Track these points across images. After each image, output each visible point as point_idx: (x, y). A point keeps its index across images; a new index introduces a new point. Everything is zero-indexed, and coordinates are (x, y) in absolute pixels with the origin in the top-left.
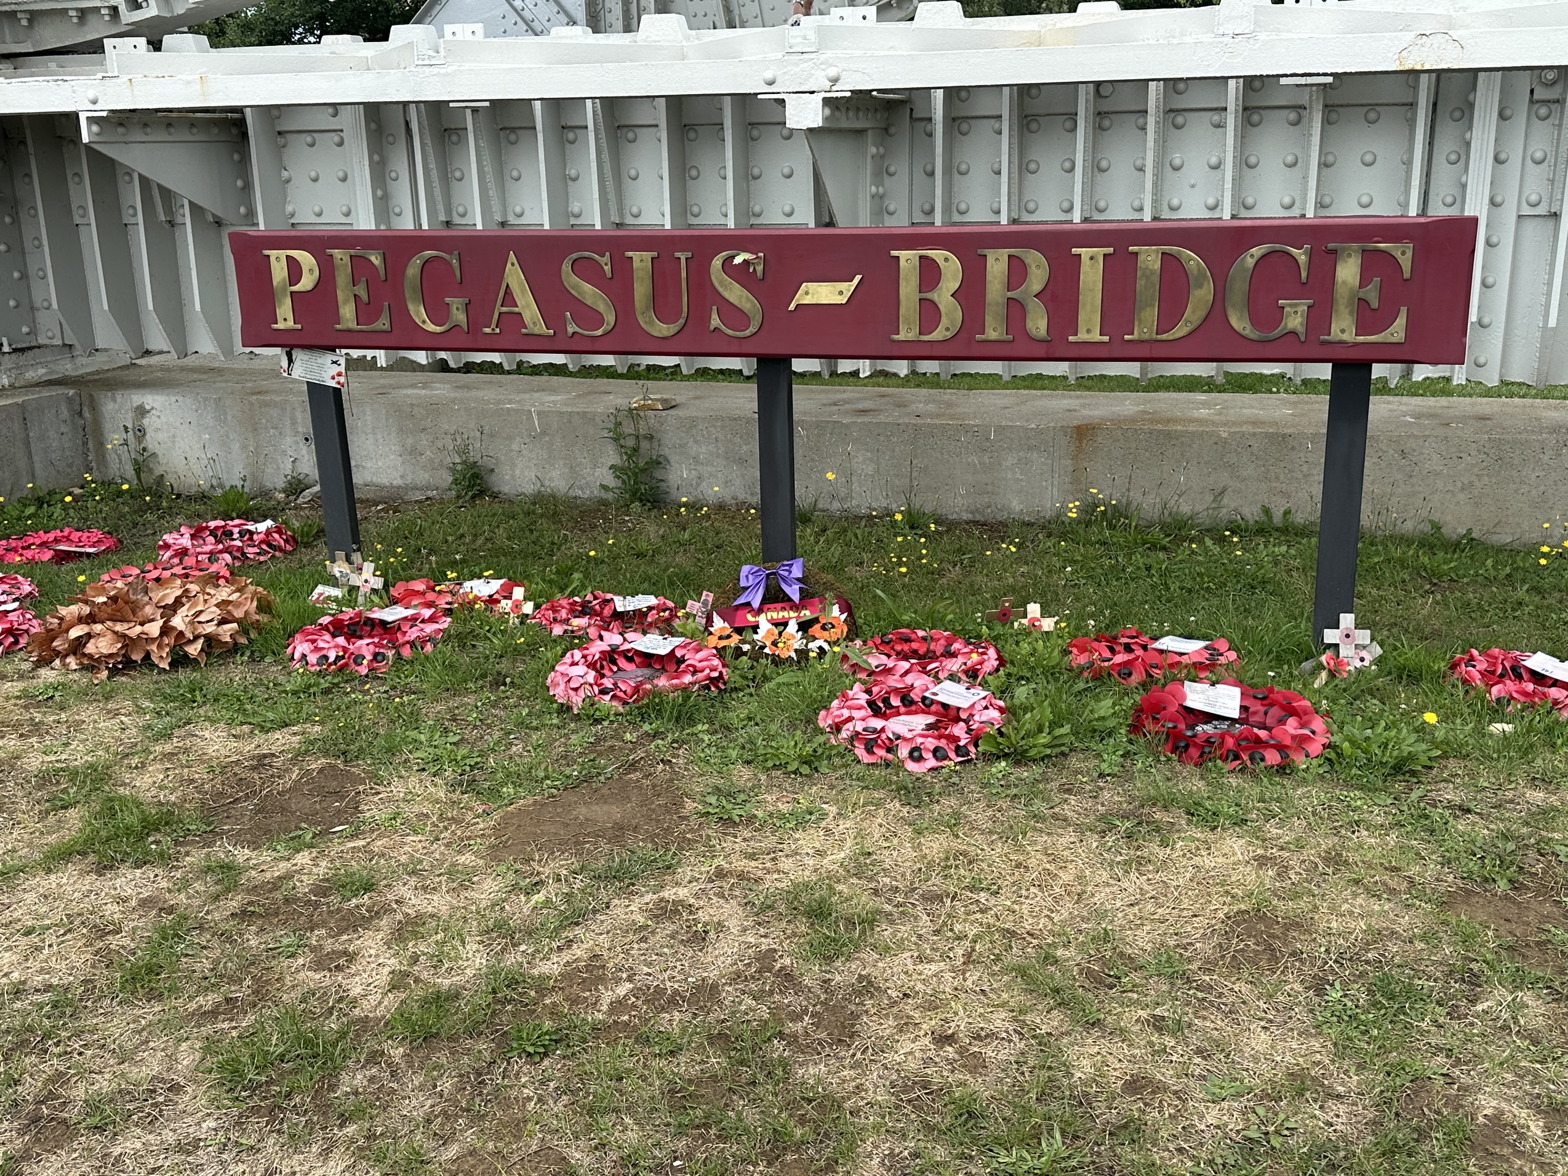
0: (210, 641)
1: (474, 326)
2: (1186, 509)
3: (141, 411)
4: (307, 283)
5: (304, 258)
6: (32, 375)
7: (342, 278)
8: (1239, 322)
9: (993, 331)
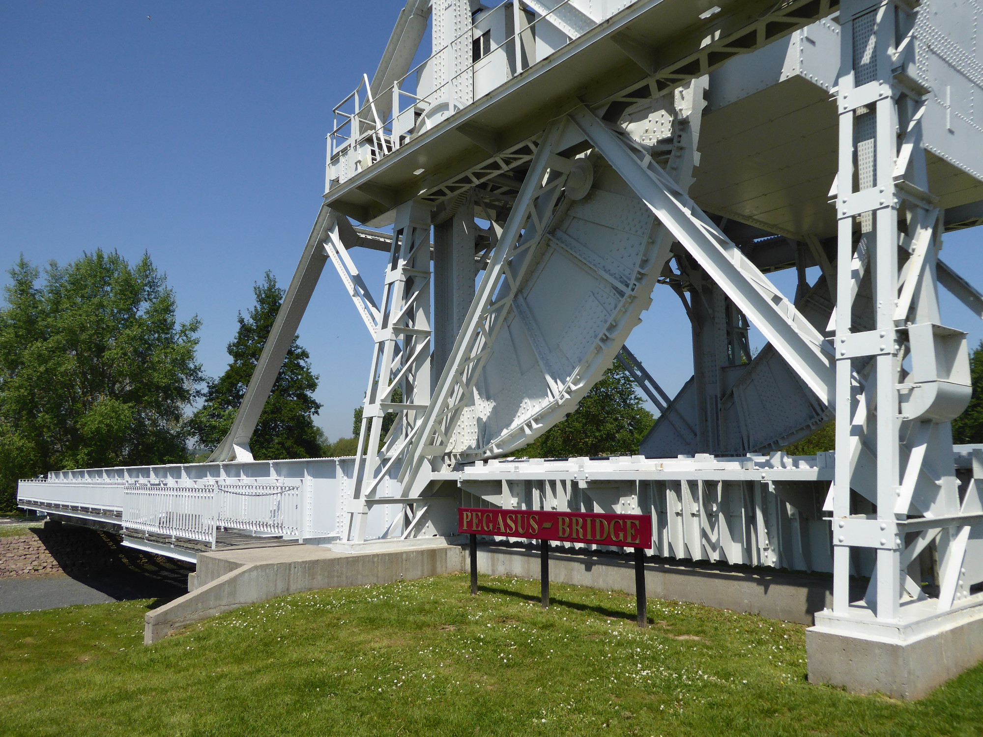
1: (493, 530)
4: (469, 519)
6: (456, 542)
7: (474, 519)
8: (613, 537)
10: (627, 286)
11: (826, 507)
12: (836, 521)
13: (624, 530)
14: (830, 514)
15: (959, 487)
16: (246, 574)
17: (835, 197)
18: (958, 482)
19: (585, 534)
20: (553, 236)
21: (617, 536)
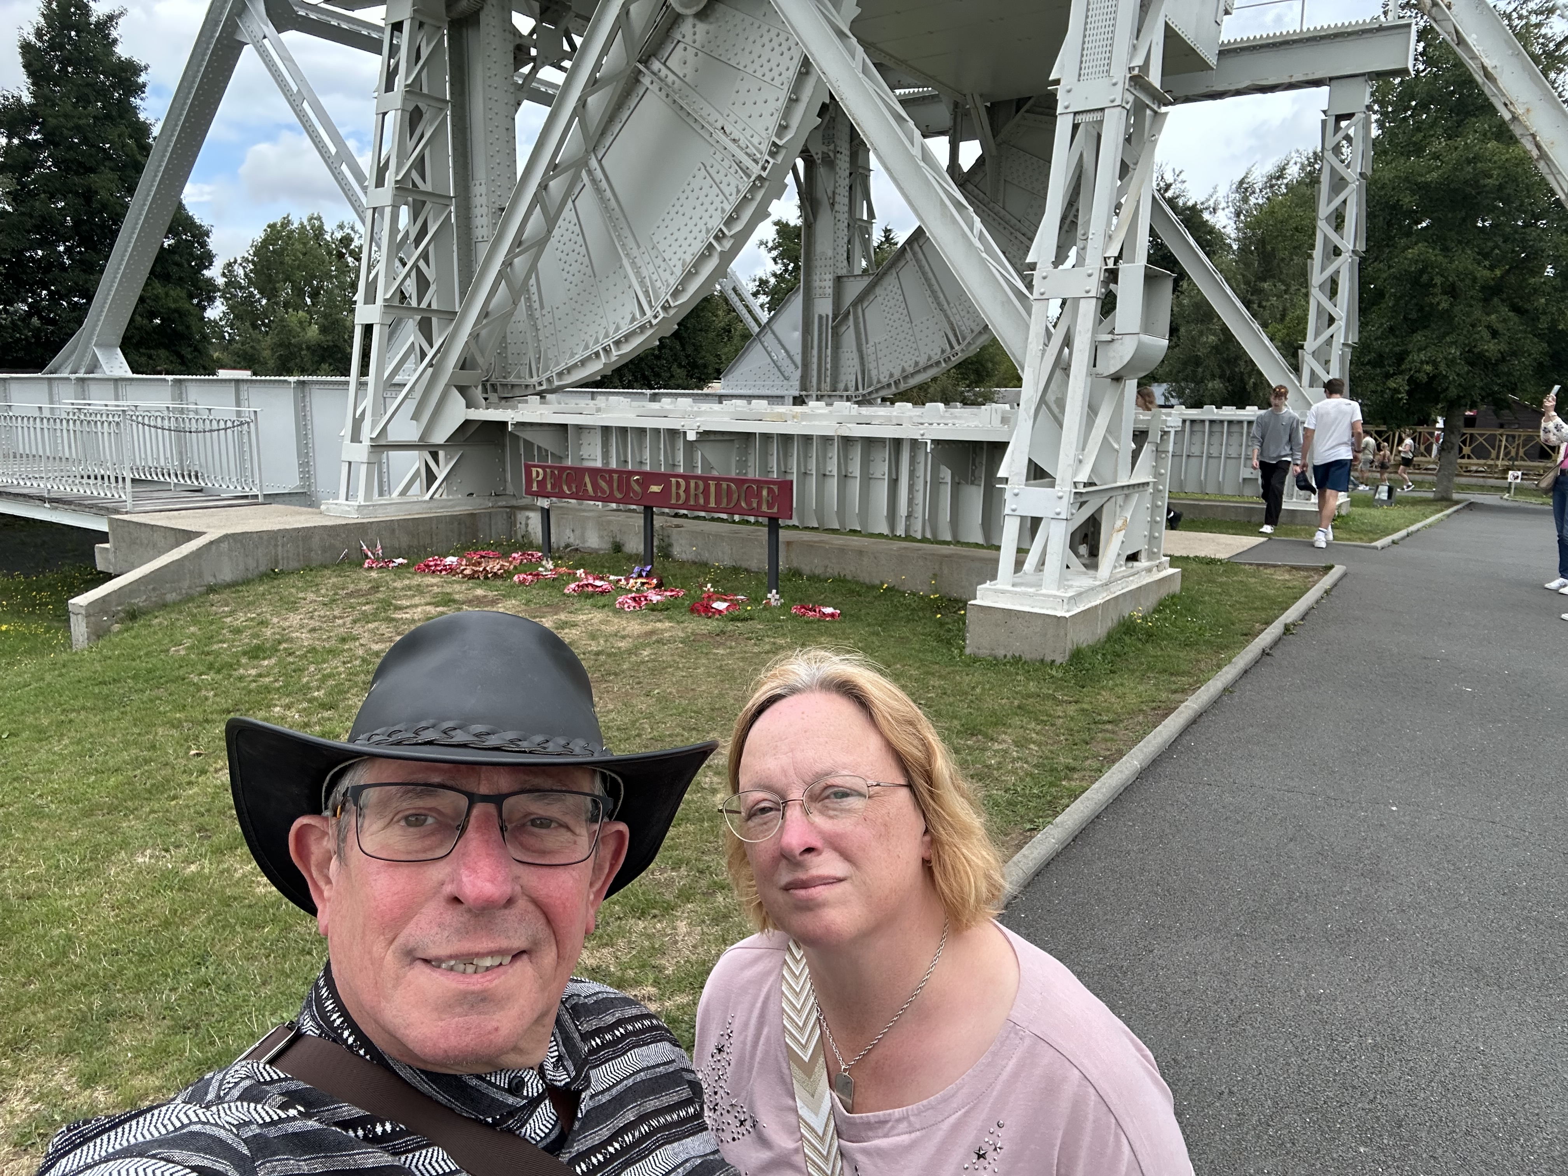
0: (495, 573)
1: (577, 493)
2: (817, 572)
3: (528, 518)
4: (540, 478)
5: (540, 470)
6: (500, 504)
7: (548, 477)
8: (743, 504)
9: (692, 503)
10: (756, 161)
11: (1001, 474)
12: (1009, 490)
13: (759, 495)
14: (1006, 480)
15: (1133, 451)
16: (214, 547)
17: (1057, 82)
18: (1133, 446)
19: (707, 501)
20: (647, 67)
21: (749, 503)
